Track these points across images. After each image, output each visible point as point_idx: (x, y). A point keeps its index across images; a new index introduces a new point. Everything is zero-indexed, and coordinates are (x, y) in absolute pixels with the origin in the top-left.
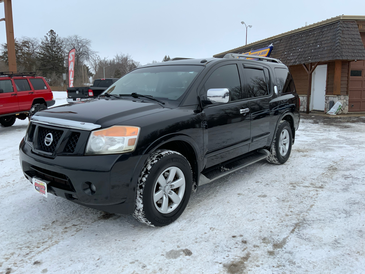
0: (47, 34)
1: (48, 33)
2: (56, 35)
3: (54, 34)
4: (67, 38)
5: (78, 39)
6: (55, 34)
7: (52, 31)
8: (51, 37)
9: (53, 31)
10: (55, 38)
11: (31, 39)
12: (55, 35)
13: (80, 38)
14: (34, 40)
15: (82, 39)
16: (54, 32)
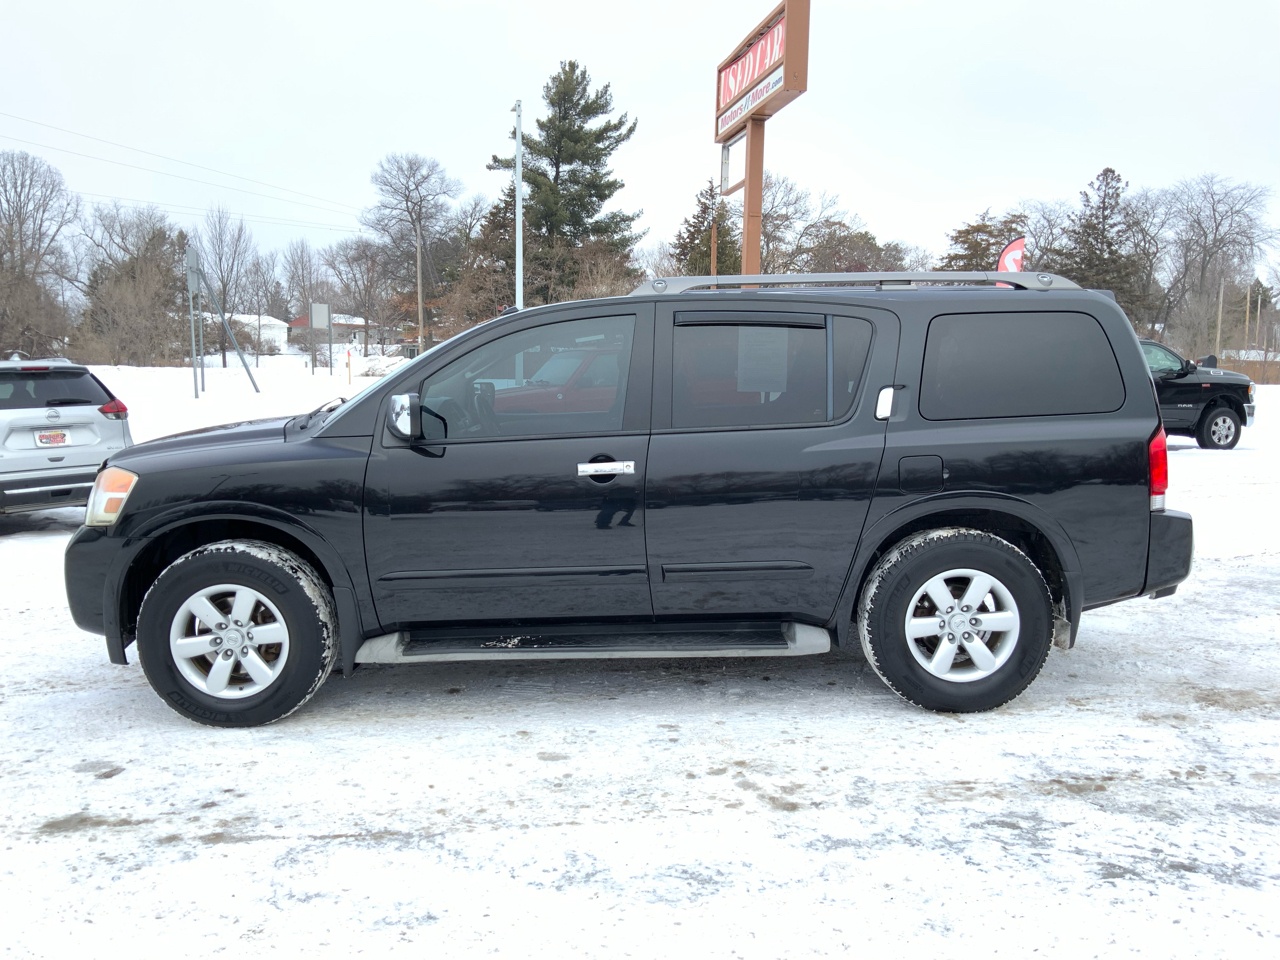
0: (1091, 184)
1: (1095, 181)
2: (1121, 185)
3: (1114, 183)
4: (1173, 189)
5: (1216, 188)
6: (1119, 180)
7: (1108, 172)
8: (1102, 194)
9: (1113, 172)
10: (1118, 195)
11: (1048, 205)
12: (1119, 185)
13: (1224, 183)
14: (1058, 207)
15: (1233, 185)
16: (1116, 174)
